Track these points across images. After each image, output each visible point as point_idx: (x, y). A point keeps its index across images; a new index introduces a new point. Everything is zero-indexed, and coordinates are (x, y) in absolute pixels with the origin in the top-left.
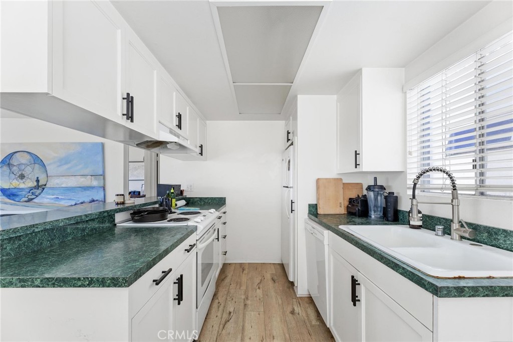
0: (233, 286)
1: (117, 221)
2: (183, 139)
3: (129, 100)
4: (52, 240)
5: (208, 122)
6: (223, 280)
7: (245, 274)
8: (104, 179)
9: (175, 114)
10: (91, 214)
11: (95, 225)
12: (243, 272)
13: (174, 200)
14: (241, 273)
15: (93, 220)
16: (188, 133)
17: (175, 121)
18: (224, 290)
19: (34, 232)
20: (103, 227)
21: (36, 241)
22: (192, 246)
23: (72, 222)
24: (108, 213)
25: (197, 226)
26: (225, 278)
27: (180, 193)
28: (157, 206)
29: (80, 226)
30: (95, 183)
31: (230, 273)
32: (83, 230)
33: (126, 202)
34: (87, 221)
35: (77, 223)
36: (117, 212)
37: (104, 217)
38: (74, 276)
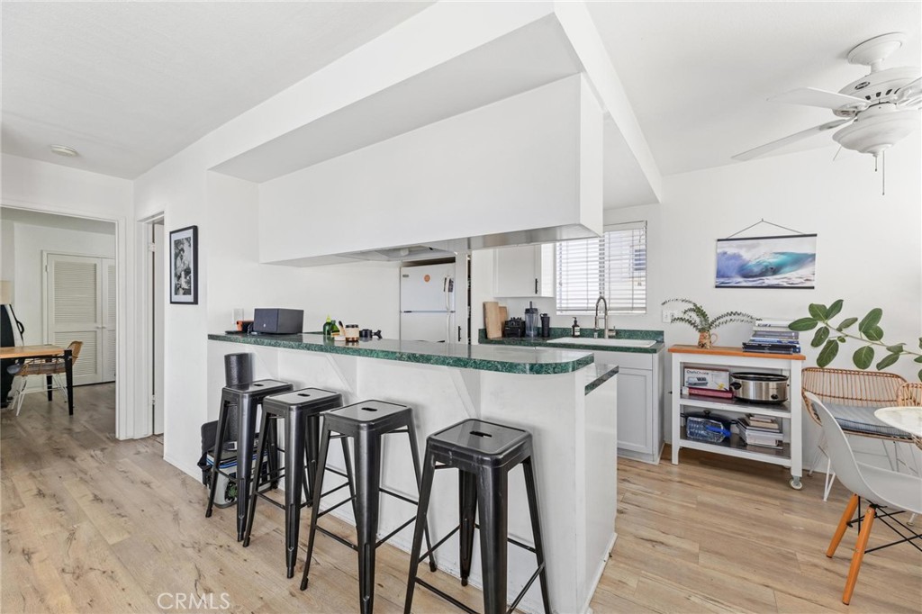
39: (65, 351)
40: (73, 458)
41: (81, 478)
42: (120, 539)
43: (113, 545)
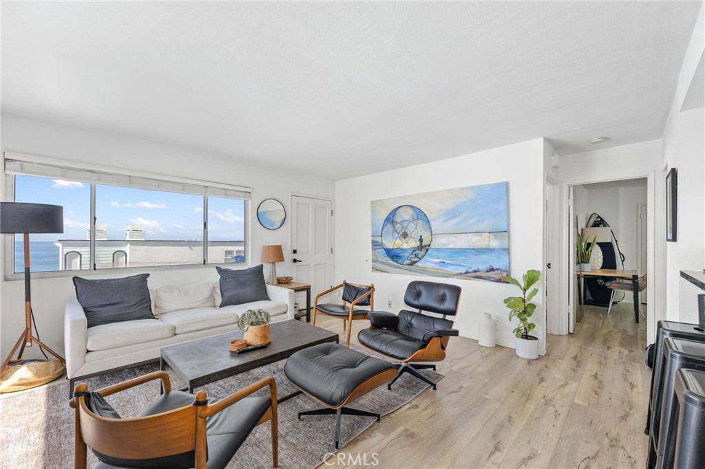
8: (509, 237)
30: (495, 243)
39: (633, 276)
40: (609, 348)
41: (600, 361)
42: (581, 403)
43: (575, 404)
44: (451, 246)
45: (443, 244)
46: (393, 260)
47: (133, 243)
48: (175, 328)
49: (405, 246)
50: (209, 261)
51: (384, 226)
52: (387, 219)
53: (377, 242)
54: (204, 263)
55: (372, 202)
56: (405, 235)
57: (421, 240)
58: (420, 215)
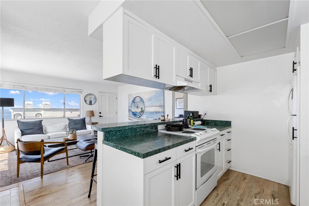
0: (232, 187)
1: (159, 129)
2: (195, 83)
3: (157, 68)
4: (132, 133)
5: (217, 68)
6: (225, 180)
7: (245, 182)
8: (164, 108)
9: (188, 68)
10: (146, 124)
11: (149, 129)
12: (244, 180)
13: (192, 121)
14: (242, 181)
15: (147, 127)
16: (199, 79)
17: (188, 73)
18: (223, 187)
19: (125, 129)
20: (152, 131)
21: (126, 133)
22: (190, 149)
23: (139, 127)
24: (154, 124)
25: (196, 137)
26: (227, 179)
27: (198, 116)
28: (181, 123)
29: (142, 129)
30: (160, 110)
31: (232, 178)
32: (143, 131)
33: (166, 120)
34: (145, 127)
35: (141, 128)
36: (159, 124)
37: (152, 126)
38: (128, 148)
44: (150, 111)
45: (148, 110)
46: (134, 116)
47: (45, 110)
48: (49, 136)
49: (138, 111)
50: (66, 116)
51: (132, 104)
52: (133, 101)
53: (130, 109)
54: (64, 117)
55: (129, 95)
56: (138, 107)
57: (142, 109)
58: (142, 100)
